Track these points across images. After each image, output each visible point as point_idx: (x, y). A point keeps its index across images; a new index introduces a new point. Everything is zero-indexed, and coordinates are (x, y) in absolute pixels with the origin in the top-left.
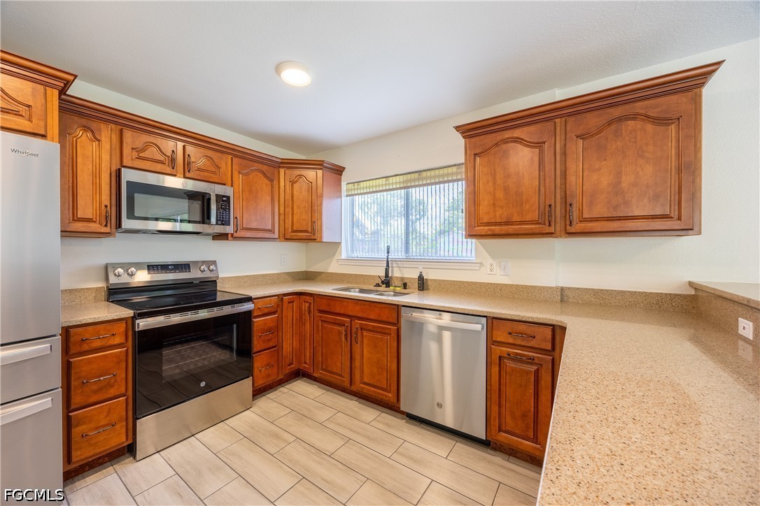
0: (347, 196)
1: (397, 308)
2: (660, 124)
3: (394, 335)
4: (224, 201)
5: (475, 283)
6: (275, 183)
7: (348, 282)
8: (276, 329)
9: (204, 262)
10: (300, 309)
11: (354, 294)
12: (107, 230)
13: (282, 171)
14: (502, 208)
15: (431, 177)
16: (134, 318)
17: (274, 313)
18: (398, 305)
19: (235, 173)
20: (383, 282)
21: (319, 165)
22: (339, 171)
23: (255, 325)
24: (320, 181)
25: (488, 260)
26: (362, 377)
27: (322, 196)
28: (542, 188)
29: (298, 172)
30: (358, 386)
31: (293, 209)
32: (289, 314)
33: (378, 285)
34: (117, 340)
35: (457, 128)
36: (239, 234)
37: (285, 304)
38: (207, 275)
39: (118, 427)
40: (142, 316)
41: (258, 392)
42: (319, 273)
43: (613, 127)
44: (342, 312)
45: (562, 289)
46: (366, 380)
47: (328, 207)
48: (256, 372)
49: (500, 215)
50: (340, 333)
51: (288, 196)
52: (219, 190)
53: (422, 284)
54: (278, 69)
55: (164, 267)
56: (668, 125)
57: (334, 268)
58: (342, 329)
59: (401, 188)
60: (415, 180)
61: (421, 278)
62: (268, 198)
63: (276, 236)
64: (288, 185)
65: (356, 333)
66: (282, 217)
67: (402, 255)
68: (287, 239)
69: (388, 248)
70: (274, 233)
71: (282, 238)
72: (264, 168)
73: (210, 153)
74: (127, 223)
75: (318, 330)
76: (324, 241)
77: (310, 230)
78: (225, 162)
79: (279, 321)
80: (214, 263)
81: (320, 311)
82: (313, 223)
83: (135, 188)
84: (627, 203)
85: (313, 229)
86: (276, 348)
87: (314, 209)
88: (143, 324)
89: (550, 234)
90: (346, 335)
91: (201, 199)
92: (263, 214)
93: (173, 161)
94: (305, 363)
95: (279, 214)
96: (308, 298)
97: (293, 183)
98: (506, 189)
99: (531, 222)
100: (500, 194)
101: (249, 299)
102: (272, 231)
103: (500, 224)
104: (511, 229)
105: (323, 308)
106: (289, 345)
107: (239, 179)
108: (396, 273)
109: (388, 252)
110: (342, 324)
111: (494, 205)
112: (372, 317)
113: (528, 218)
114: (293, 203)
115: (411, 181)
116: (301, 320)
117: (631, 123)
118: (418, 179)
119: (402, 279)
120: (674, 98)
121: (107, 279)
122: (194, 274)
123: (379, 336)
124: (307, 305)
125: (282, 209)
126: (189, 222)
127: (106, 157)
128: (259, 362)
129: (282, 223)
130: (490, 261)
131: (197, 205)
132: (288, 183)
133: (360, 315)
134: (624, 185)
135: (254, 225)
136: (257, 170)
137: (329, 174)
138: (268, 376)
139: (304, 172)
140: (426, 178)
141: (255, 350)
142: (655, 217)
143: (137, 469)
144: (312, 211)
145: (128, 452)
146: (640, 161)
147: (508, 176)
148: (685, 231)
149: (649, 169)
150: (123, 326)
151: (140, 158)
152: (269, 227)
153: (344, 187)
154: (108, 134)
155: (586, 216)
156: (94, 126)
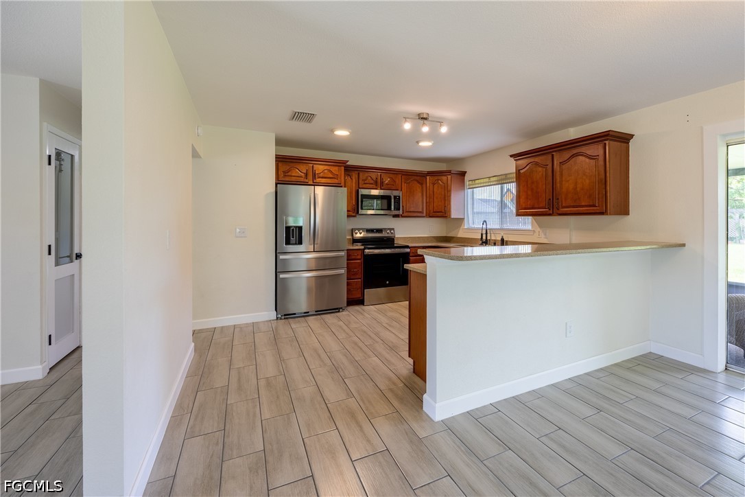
0: (469, 189)
2: (591, 159)
4: (397, 199)
6: (424, 185)
7: (467, 243)
9: (389, 229)
12: (354, 214)
13: (428, 177)
14: (530, 199)
15: (511, 178)
16: (363, 249)
19: (403, 183)
20: (483, 242)
21: (450, 172)
22: (463, 174)
23: (411, 260)
24: (449, 181)
25: (537, 229)
27: (450, 191)
28: (547, 190)
29: (437, 178)
31: (434, 199)
34: (358, 257)
35: (512, 156)
36: (405, 214)
38: (390, 235)
39: (358, 290)
40: (367, 249)
42: (453, 238)
43: (574, 159)
47: (455, 200)
49: (529, 203)
51: (431, 192)
52: (396, 193)
54: (418, 142)
55: (371, 231)
56: (594, 159)
57: (460, 234)
59: (497, 185)
61: (502, 240)
62: (420, 194)
63: (425, 215)
64: (431, 186)
66: (428, 204)
67: (494, 226)
68: (431, 216)
70: (423, 213)
71: (428, 216)
72: (418, 178)
73: (391, 176)
74: (361, 212)
76: (453, 217)
77: (444, 211)
78: (398, 179)
80: (393, 229)
82: (445, 207)
83: (364, 196)
84: (579, 198)
87: (446, 199)
89: (550, 215)
91: (388, 198)
92: (419, 201)
93: (376, 182)
95: (426, 203)
97: (434, 184)
98: (532, 190)
99: (543, 208)
100: (529, 193)
101: (408, 247)
104: (534, 211)
107: (404, 186)
111: (527, 198)
113: (541, 206)
114: (434, 196)
115: (502, 180)
117: (580, 157)
118: (505, 179)
120: (596, 146)
121: (352, 235)
122: (384, 234)
125: (428, 200)
126: (381, 210)
127: (354, 185)
129: (428, 208)
130: (539, 229)
131: (385, 202)
134: (578, 189)
135: (412, 210)
136: (414, 180)
137: (455, 177)
139: (441, 177)
140: (509, 178)
142: (590, 206)
143: (366, 308)
144: (445, 200)
145: (361, 302)
146: (584, 177)
147: (533, 183)
148: (602, 213)
149: (587, 181)
150: (360, 252)
151: (365, 184)
152: (421, 210)
153: (467, 183)
154: (355, 176)
155: (564, 205)
156: (350, 174)
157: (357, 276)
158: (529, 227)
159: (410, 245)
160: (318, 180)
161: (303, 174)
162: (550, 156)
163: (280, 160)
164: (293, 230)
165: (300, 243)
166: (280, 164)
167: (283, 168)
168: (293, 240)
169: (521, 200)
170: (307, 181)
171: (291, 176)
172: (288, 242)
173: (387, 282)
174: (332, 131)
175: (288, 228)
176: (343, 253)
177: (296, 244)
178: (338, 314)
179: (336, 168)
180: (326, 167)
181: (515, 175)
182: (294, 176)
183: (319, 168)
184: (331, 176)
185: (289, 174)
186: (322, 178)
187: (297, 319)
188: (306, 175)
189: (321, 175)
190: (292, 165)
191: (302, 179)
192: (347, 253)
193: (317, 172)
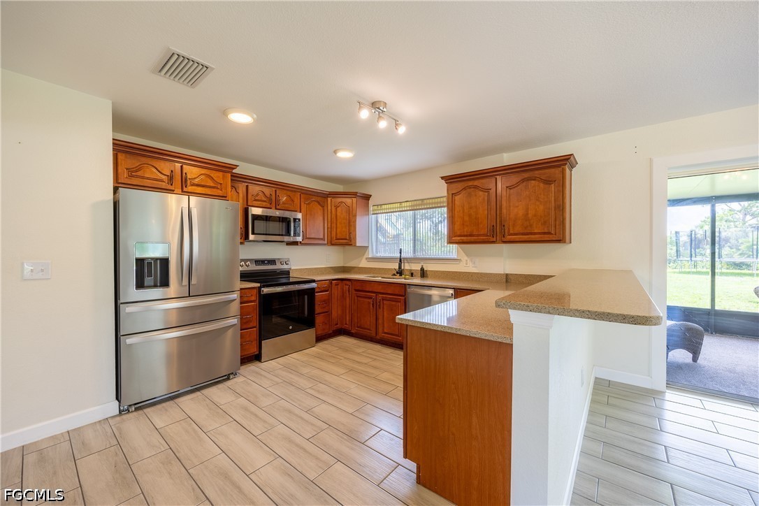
0: (373, 214)
1: (404, 286)
2: (547, 184)
3: (402, 302)
4: (297, 222)
5: (456, 272)
6: (325, 208)
7: (374, 273)
8: (327, 301)
9: (283, 259)
10: (343, 290)
11: (379, 279)
12: (243, 241)
13: (329, 199)
14: (467, 226)
15: (429, 204)
16: (260, 288)
17: (327, 291)
18: (405, 284)
19: (302, 204)
20: (397, 273)
21: (355, 195)
22: (367, 198)
23: (316, 297)
24: (355, 205)
25: (464, 258)
26: (383, 330)
27: (355, 216)
28: (489, 216)
29: (340, 200)
30: (381, 335)
31: (336, 224)
32: (336, 292)
33: (394, 275)
34: (253, 298)
35: (442, 178)
36: (305, 241)
37: (333, 285)
38: (285, 267)
39: (253, 343)
40: (264, 286)
41: (319, 339)
42: (353, 268)
43: (524, 184)
44: (370, 290)
45: (507, 275)
46: (385, 331)
47: (360, 222)
48: (317, 325)
49: (466, 230)
50: (369, 303)
51: (334, 216)
52: (295, 215)
53: (423, 273)
54: (335, 152)
55: (262, 262)
56: (550, 184)
57: (364, 264)
58: (371, 301)
59: (410, 210)
60: (419, 205)
61: (422, 269)
62: (321, 218)
63: (326, 242)
64: (334, 209)
65: (380, 302)
66: (329, 230)
67: (410, 255)
68: (332, 245)
69: (401, 250)
71: (329, 244)
72: (319, 199)
73: (289, 193)
74: (251, 237)
75: (355, 303)
76: (358, 245)
77: (348, 238)
78: (297, 198)
79: (330, 295)
80: (289, 260)
81: (356, 290)
82: (350, 233)
83: (255, 218)
84: (531, 226)
85: (350, 238)
86: (328, 313)
87: (351, 224)
88: (266, 290)
89: (494, 242)
90: (373, 304)
91: (286, 221)
92: (318, 227)
93: (270, 200)
94: (346, 324)
95: (328, 228)
96: (347, 282)
97: (337, 207)
98: (470, 216)
99: (483, 235)
100: (467, 218)
101: (314, 281)
102: (323, 239)
103: (466, 236)
104: (473, 239)
105: (358, 288)
106: (336, 312)
107: (304, 207)
108: (406, 266)
109: (401, 253)
110: (370, 298)
111: (463, 225)
112: (389, 292)
113: (482, 233)
114: (336, 220)
115: (416, 205)
116: (343, 296)
117: (533, 182)
118: (421, 205)
119: (411, 270)
120: (552, 170)
122: (278, 266)
123: (393, 303)
124: (347, 287)
125: (329, 225)
126: (279, 235)
127: (241, 201)
128: (319, 320)
129: (329, 234)
130: (466, 258)
131: (283, 225)
132: (333, 207)
133: (382, 291)
134: (530, 216)
135: (313, 235)
136: (314, 201)
137: (360, 200)
138: (324, 330)
139: (344, 200)
140: (427, 204)
141: (316, 312)
142: (544, 233)
143: (263, 365)
144: (350, 226)
145: (257, 358)
146: (538, 203)
147: (471, 208)
148: (559, 241)
149: (541, 207)
150: (255, 291)
151: (255, 200)
152: (322, 237)
153: (371, 208)
154: (242, 188)
155: (511, 232)
156: (236, 185)
157: (251, 325)
158: (454, 256)
159: (317, 278)
160: (190, 189)
161: (164, 177)
162: (494, 180)
163: (121, 149)
164: (150, 264)
165: (165, 283)
166: (121, 156)
167: (127, 162)
168: (148, 281)
169: (456, 226)
170: (172, 188)
171: (143, 178)
172: (140, 285)
173: (291, 327)
174: (225, 113)
175: (140, 262)
176: (235, 296)
177: (155, 286)
178: (229, 383)
179: (220, 174)
180: (204, 171)
181: (445, 199)
182: (148, 179)
183: (192, 172)
184: (212, 184)
185: (139, 173)
186: (198, 185)
187: (159, 407)
188: (171, 178)
189: (196, 181)
190: (144, 160)
191: (164, 185)
192: (241, 293)
193: (189, 177)
